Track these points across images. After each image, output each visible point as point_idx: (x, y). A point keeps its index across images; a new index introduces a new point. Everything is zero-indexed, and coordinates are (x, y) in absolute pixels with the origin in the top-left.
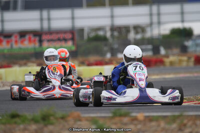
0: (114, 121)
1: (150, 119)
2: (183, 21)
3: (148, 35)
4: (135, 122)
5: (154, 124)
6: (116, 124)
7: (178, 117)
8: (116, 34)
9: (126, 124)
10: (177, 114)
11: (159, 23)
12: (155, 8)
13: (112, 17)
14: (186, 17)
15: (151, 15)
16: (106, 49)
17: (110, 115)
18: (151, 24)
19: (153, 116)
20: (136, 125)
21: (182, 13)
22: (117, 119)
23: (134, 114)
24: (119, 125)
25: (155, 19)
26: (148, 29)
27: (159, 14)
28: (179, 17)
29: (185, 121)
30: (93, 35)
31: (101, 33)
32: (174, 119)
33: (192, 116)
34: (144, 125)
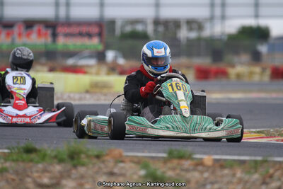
0: (169, 165)
1: (221, 165)
2: (257, 16)
3: (207, 33)
4: (200, 168)
5: (226, 171)
6: (174, 169)
8: (161, 29)
9: (187, 170)
10: (259, 158)
11: (223, 17)
13: (157, 5)
14: (262, 11)
15: (212, 5)
17: (165, 155)
18: (212, 18)
19: (225, 160)
20: (202, 173)
21: (257, 5)
22: (175, 162)
23: (198, 156)
24: (178, 171)
25: (218, 11)
26: (207, 25)
27: (223, 5)
28: (251, 11)
29: (271, 171)
30: (128, 29)
31: (139, 28)
32: (255, 166)
33: (280, 162)
34: (213, 172)
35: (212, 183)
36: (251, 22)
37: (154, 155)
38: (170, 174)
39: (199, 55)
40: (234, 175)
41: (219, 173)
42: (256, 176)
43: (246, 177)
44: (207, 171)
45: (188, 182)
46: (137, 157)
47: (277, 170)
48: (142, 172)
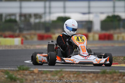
0: (19, 73)
1: (42, 72)
2: (65, 12)
3: (43, 20)
4: (32, 74)
5: (44, 75)
6: (20, 75)
7: (60, 71)
8: (23, 18)
9: (26, 75)
10: (58, 70)
11: (50, 13)
12: (47, 4)
13: (21, 7)
14: (67, 10)
15: (45, 7)
16: (16, 27)
17: (17, 69)
18: (45, 13)
19: (44, 71)
20: (33, 76)
21: (64, 7)
22: (21, 71)
23: (32, 69)
24: (22, 76)
25: (47, 10)
26: (43, 16)
27: (50, 7)
28: (62, 10)
29: (63, 75)
30: (8, 18)
31: (13, 17)
32: (57, 73)
33: (68, 71)
34: (38, 76)
35: (37, 80)
36: (62, 15)
37: (12, 69)
38: (19, 76)
39: (39, 29)
40: (47, 77)
41: (41, 76)
42: (57, 77)
43: (52, 77)
44: (35, 75)
45: (26, 80)
46: (4, 70)
47: (66, 74)
48: (6, 76)
